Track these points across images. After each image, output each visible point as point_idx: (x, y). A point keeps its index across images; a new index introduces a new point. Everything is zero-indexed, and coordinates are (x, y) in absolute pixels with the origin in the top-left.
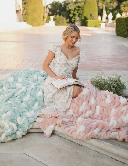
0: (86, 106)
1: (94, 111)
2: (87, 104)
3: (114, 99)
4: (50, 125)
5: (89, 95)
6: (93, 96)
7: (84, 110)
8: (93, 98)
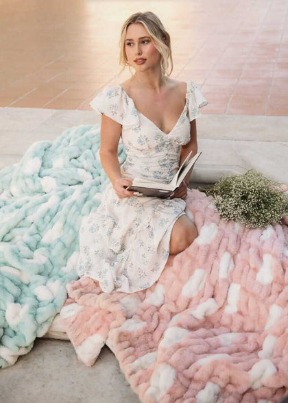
0: (201, 281)
1: (223, 301)
2: (206, 275)
3: (282, 270)
4: (92, 334)
5: (215, 246)
6: (227, 250)
7: (195, 294)
8: (225, 258)
